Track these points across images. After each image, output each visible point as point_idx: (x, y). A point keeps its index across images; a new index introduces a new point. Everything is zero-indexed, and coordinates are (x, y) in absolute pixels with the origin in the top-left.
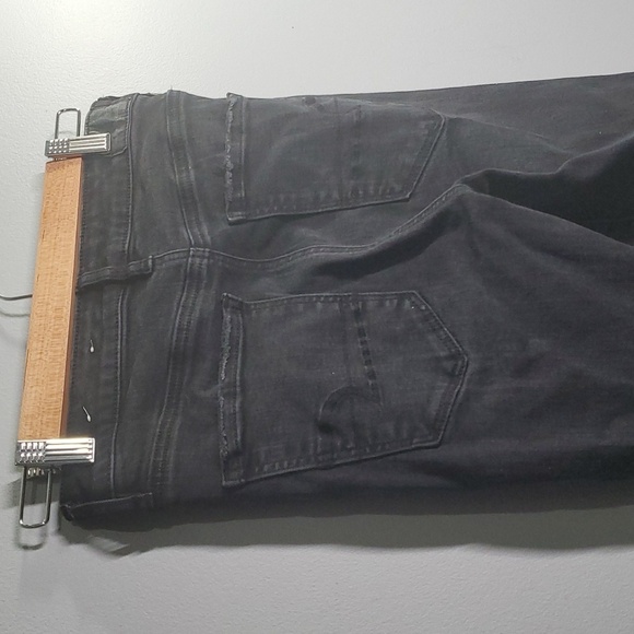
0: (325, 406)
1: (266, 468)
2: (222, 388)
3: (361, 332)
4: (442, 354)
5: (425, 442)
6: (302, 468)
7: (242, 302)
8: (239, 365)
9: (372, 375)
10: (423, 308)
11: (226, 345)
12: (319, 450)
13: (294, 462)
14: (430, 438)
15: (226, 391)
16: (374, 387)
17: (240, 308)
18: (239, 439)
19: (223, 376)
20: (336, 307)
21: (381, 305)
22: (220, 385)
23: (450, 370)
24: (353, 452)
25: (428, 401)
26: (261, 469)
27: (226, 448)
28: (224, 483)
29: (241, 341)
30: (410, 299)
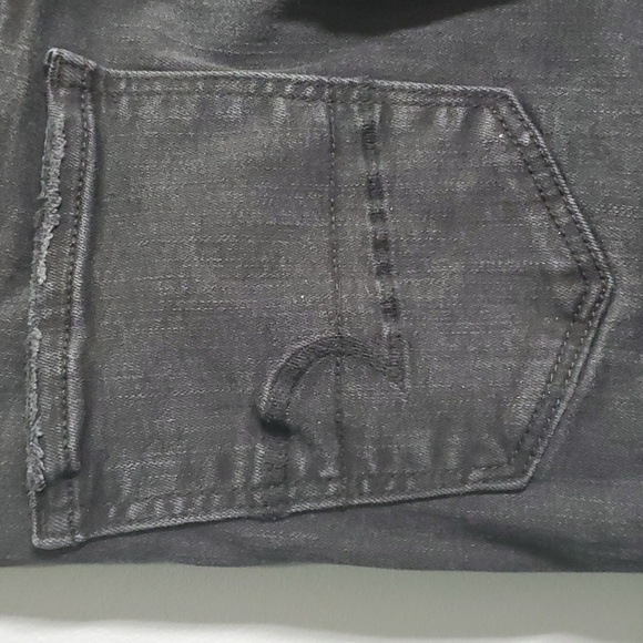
0: (277, 376)
1: (133, 510)
2: (39, 307)
3: (374, 189)
4: (557, 264)
5: (496, 479)
6: (215, 516)
7: (94, 74)
8: (82, 248)
9: (391, 309)
10: (526, 138)
11: (51, 190)
12: (257, 478)
13: (198, 502)
14: (508, 471)
15: (47, 313)
16: (395, 341)
17: (92, 87)
18: (72, 443)
19: (41, 272)
20: (320, 114)
21: (426, 119)
22: (33, 295)
23: (569, 306)
24: (332, 488)
25: (514, 385)
26: (122, 510)
27: (40, 464)
28: (35, 541)
29: (88, 180)
30: (495, 110)
